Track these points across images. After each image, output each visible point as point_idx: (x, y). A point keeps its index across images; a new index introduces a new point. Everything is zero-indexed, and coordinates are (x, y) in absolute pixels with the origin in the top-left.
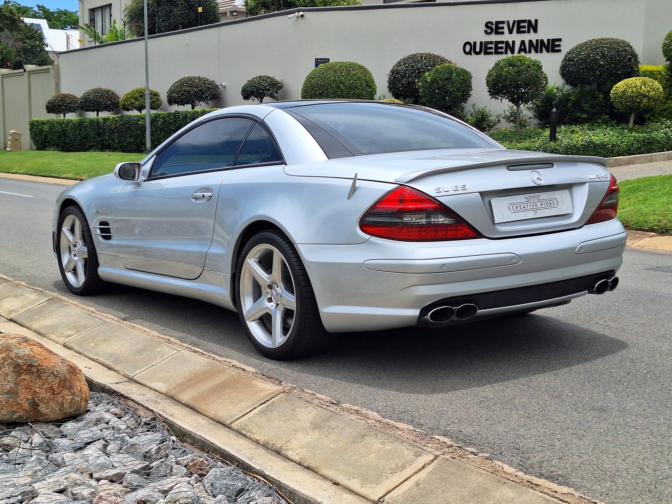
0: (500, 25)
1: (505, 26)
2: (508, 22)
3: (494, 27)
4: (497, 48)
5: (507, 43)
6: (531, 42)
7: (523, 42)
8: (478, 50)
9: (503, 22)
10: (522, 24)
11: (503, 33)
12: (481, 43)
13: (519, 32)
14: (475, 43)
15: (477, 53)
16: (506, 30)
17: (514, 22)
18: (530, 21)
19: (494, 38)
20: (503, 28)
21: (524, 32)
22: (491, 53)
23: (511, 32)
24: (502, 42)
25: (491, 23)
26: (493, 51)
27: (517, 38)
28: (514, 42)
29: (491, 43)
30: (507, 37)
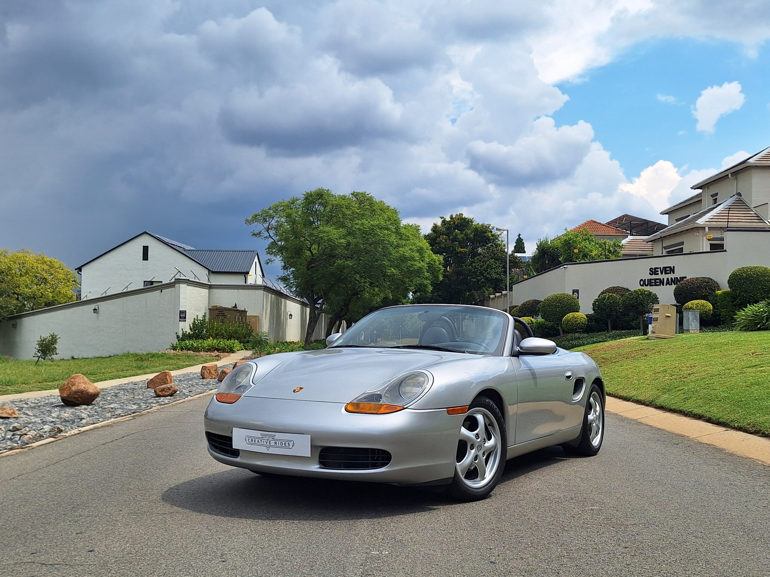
0: (657, 270)
1: (659, 270)
2: (660, 268)
3: (654, 271)
4: (656, 282)
5: (660, 279)
6: (671, 278)
7: (668, 279)
8: (646, 284)
9: (658, 268)
10: (667, 269)
11: (658, 274)
12: (648, 280)
13: (666, 273)
14: (645, 280)
15: (647, 286)
16: (659, 272)
17: (663, 267)
18: (670, 267)
19: (654, 277)
20: (658, 271)
21: (668, 273)
22: (653, 285)
23: (662, 274)
24: (658, 279)
25: (652, 269)
26: (654, 284)
27: (664, 277)
28: (663, 279)
29: (653, 279)
30: (660, 276)
